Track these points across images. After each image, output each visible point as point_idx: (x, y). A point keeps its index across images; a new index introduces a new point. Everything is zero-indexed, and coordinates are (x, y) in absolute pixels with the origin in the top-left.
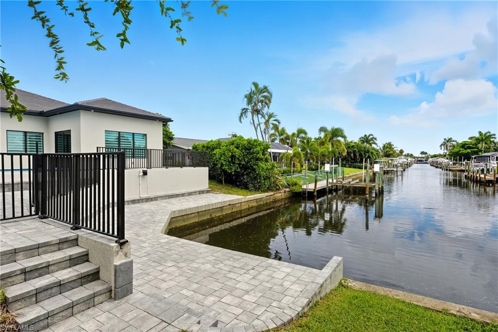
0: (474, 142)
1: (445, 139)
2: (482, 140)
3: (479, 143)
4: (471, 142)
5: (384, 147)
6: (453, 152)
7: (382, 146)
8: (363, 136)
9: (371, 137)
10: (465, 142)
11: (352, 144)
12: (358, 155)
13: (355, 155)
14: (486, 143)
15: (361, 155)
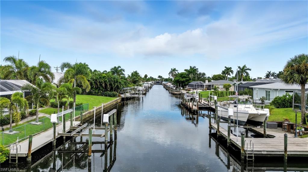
0: (187, 73)
1: (172, 69)
2: (191, 72)
3: (190, 74)
4: (185, 73)
5: (132, 74)
6: (176, 80)
7: (131, 74)
8: (113, 67)
9: (119, 69)
10: (182, 73)
11: (104, 75)
12: (108, 84)
13: (106, 85)
14: (193, 74)
15: (111, 85)
